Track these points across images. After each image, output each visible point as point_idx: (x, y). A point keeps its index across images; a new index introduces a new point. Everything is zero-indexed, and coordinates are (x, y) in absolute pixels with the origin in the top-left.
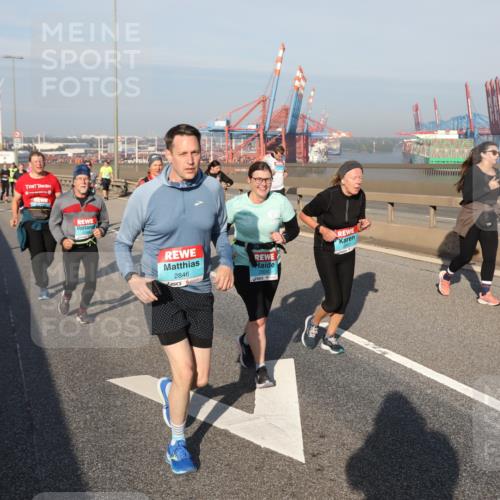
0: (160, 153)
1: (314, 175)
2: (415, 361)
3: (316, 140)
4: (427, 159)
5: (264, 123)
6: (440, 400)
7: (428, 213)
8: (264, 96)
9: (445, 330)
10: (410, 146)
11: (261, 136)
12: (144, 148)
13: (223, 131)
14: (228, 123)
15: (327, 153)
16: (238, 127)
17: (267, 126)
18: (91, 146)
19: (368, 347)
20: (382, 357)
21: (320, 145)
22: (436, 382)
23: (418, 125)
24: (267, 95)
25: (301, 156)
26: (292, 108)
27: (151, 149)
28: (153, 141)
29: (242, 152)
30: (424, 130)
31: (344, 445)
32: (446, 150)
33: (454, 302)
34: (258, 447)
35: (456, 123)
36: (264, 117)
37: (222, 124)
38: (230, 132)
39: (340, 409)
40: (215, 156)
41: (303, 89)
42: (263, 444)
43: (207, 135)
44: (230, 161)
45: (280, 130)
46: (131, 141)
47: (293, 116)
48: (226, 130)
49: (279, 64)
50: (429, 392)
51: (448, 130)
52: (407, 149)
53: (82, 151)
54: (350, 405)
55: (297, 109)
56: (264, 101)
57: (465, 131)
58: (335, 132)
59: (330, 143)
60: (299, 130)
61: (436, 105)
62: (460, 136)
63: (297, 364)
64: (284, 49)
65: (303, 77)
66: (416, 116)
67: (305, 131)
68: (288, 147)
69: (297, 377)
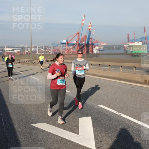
0: (45, 51)
1: (95, 57)
2: (130, 117)
3: (96, 46)
4: (132, 52)
5: (79, 41)
6: (139, 129)
7: (133, 69)
8: (78, 32)
9: (140, 107)
10: (126, 47)
11: (78, 45)
12: (40, 49)
13: (65, 43)
14: (67, 41)
15: (99, 50)
16: (70, 42)
17: (80, 41)
18: (23, 49)
19: (115, 112)
20: (119, 116)
21: (97, 48)
22: (137, 124)
23: (129, 40)
24: (80, 31)
25: (91, 51)
26: (88, 36)
27: (42, 50)
28: (43, 47)
29: (72, 50)
30: (131, 42)
31: (108, 144)
32: (138, 49)
33: (142, 98)
34: (80, 145)
35: (141, 40)
36: (79, 39)
37: (65, 41)
38: (68, 44)
39: (106, 133)
40: (63, 52)
41: (91, 29)
42: (82, 144)
43: (60, 45)
44: (68, 53)
45: (84, 43)
46: (35, 47)
47: (88, 38)
48: (66, 43)
49: (83, 22)
50: (135, 127)
51: (138, 42)
52: (125, 48)
53: (20, 51)
54: (110, 131)
55: (89, 36)
56: (78, 33)
57: (144, 42)
58: (102, 43)
59: (100, 47)
60: (90, 43)
61: (134, 34)
62: (142, 44)
63: (92, 118)
64: (85, 17)
65: (91, 26)
66: (128, 38)
67: (92, 43)
68: (86, 48)
69: (92, 123)
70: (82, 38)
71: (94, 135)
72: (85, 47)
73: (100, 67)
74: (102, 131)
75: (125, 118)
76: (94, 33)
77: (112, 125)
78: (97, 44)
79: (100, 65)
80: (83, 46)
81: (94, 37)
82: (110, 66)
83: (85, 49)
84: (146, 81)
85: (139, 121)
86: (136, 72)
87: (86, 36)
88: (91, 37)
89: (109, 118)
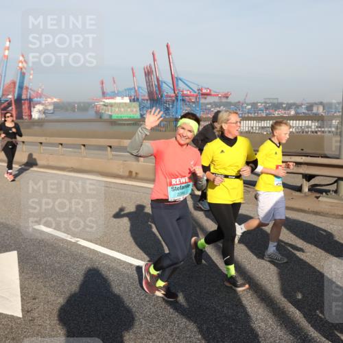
3: (37, 104)
10: (99, 107)
15: (45, 112)
19: (67, 238)
20: (76, 244)
21: (39, 107)
23: (104, 94)
25: (27, 114)
26: (18, 81)
30: (108, 97)
32: (122, 110)
35: (127, 92)
41: (25, 69)
47: (19, 87)
49: (7, 52)
51: (122, 97)
52: (98, 109)
55: (22, 82)
57: (133, 97)
58: (49, 98)
59: (46, 106)
60: (24, 97)
61: (114, 81)
62: (130, 101)
63: (19, 254)
64: (10, 41)
65: (25, 61)
66: (102, 88)
67: (28, 97)
68: (16, 108)
69: (19, 262)
70: (5, 86)
71: (21, 288)
72: (13, 106)
73: (43, 148)
74: (39, 278)
75: (86, 248)
76: (31, 77)
77: (59, 263)
78: (39, 99)
79: (41, 143)
80: (10, 104)
81: (31, 84)
82: (61, 144)
83: (14, 110)
84: (131, 172)
85: (112, 250)
86: (113, 155)
87: (14, 83)
88: (26, 84)
89: (54, 251)
